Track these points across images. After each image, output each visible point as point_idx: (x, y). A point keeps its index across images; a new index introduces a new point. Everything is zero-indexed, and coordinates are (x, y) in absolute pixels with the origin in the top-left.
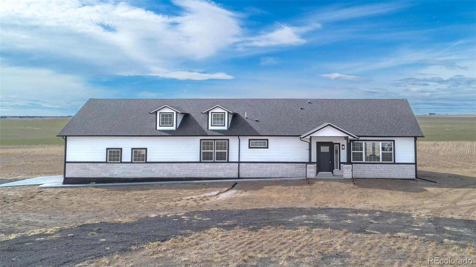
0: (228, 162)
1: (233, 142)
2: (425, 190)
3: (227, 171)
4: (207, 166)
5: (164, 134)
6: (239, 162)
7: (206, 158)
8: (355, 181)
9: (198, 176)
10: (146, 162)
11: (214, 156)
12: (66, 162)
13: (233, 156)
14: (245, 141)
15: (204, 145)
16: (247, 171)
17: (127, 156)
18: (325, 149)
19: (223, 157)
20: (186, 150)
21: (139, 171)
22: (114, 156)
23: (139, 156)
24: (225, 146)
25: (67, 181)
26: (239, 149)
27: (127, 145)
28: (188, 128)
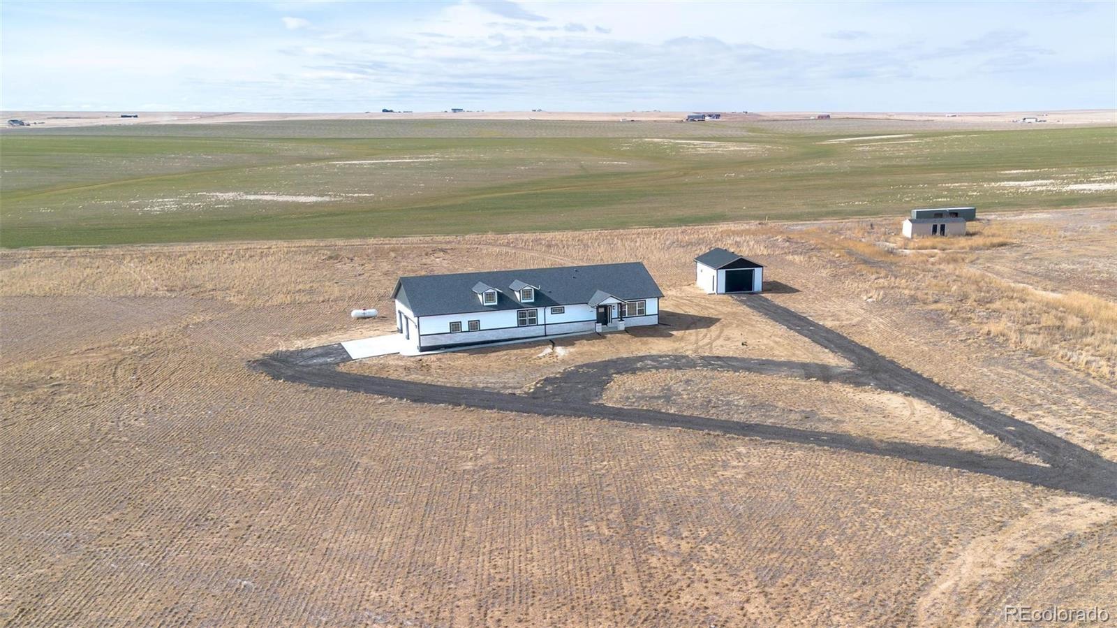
0: (538, 325)
1: (540, 311)
2: (673, 335)
3: (537, 332)
4: (523, 329)
5: (492, 309)
6: (545, 325)
7: (522, 323)
8: (627, 330)
9: (517, 337)
10: (480, 330)
11: (527, 321)
12: (420, 336)
13: (541, 321)
14: (548, 310)
15: (521, 315)
16: (552, 330)
17: (465, 327)
18: (602, 310)
19: (533, 322)
20: (508, 319)
21: (475, 337)
22: (455, 327)
23: (474, 326)
24: (534, 314)
25: (423, 349)
26: (545, 315)
27: (464, 319)
28: (505, 302)
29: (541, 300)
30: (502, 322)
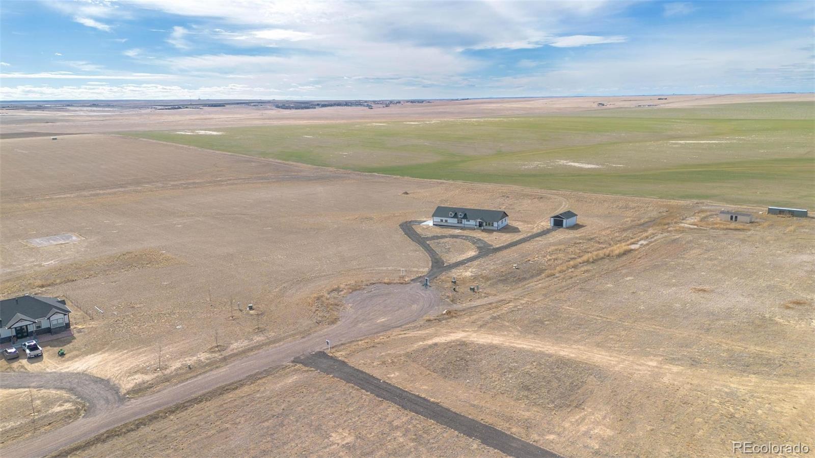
3: (462, 226)
5: (452, 217)
7: (458, 223)
9: (456, 226)
12: (434, 221)
13: (463, 223)
14: (466, 220)
15: (458, 220)
16: (465, 226)
17: (444, 221)
19: (461, 223)
20: (455, 221)
21: (446, 224)
22: (442, 221)
23: (446, 221)
24: (461, 220)
25: (434, 225)
26: (464, 221)
27: (444, 219)
28: (455, 216)
29: (465, 217)
30: (453, 221)
